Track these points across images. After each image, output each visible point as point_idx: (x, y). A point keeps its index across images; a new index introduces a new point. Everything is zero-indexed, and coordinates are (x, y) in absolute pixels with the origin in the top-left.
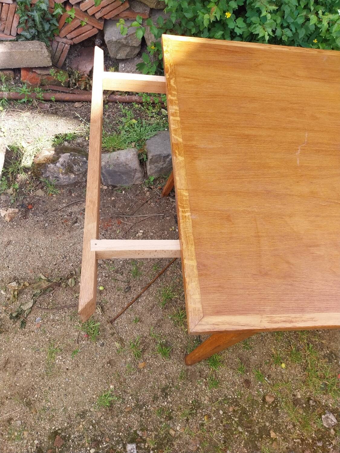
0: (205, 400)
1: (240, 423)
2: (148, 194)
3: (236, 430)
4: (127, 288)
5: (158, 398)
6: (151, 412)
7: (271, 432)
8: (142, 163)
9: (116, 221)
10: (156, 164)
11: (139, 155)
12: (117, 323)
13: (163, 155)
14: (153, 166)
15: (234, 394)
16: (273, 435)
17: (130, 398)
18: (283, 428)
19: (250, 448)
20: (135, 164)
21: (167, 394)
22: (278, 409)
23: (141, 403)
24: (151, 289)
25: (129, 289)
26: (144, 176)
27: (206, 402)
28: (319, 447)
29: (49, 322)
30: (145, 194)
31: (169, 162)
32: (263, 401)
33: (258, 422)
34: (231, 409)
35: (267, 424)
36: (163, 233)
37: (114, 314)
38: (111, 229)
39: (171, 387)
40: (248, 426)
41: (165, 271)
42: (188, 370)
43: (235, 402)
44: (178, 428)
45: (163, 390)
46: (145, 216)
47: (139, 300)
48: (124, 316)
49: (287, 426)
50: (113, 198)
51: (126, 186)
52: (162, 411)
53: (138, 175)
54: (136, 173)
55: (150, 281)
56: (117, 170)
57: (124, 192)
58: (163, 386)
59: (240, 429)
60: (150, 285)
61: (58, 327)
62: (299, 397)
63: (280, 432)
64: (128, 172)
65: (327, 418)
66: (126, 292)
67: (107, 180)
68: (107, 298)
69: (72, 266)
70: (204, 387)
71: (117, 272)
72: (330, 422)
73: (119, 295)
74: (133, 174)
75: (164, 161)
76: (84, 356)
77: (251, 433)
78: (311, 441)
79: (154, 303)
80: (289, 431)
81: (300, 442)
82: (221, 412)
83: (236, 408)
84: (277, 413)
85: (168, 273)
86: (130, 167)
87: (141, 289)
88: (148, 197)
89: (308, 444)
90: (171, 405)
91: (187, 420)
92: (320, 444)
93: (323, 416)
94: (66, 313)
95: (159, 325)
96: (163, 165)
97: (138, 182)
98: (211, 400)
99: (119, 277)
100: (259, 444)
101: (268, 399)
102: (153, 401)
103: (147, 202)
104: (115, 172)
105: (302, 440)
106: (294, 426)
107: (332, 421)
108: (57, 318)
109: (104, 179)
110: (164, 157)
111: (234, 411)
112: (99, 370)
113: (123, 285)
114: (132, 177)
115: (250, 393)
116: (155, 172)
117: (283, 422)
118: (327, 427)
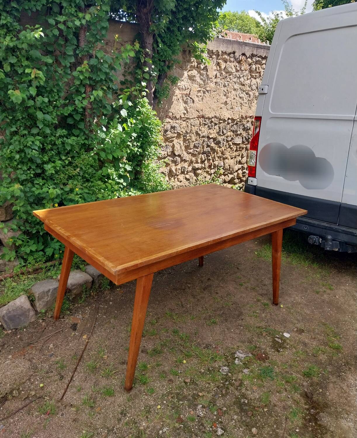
0: (151, 403)
1: (179, 400)
2: (44, 324)
3: (179, 404)
4: (61, 378)
5: (121, 419)
6: (121, 428)
8: (32, 302)
9: (29, 348)
10: (42, 300)
11: (29, 297)
12: (66, 399)
13: (46, 291)
14: (41, 302)
15: (167, 390)
16: (200, 394)
17: (102, 430)
18: (204, 388)
19: (192, 407)
20: (27, 305)
21: (125, 414)
22: (196, 383)
23: (111, 427)
24: (78, 370)
25: (62, 377)
26: (36, 314)
28: (228, 385)
30: (41, 325)
31: (51, 295)
32: (185, 383)
33: (189, 394)
34: (170, 398)
35: (195, 392)
36: (68, 339)
37: (60, 396)
38: (27, 353)
39: (125, 409)
40: (185, 398)
41: (82, 356)
42: (130, 395)
43: (170, 393)
44: (144, 424)
45: (122, 413)
46: (49, 336)
47: (74, 379)
48: (68, 393)
49: (205, 386)
50: (18, 337)
51: (26, 325)
52: (127, 424)
53: (32, 313)
54: (30, 312)
55: (75, 367)
56: (16, 314)
57: (25, 330)
58: (120, 412)
59: (181, 402)
60: (76, 368)
61: (20, 423)
62: (203, 371)
63: (204, 391)
64: (24, 313)
65: (223, 370)
66: (61, 380)
67: (9, 325)
68: (49, 389)
69: (10, 385)
70: (146, 397)
71: (47, 373)
72: (225, 371)
73: (57, 384)
74: (28, 314)
75: (48, 295)
76: (53, 428)
77: (189, 400)
78: (222, 385)
79: (85, 375)
80: (208, 388)
81: (217, 388)
82: (165, 402)
83: (172, 395)
84: (196, 384)
85: (85, 357)
86: (25, 308)
87: (72, 373)
88: (45, 326)
89: (222, 387)
90: (132, 417)
91: (147, 417)
92: (227, 383)
93: (220, 370)
94: (22, 413)
95: (96, 384)
96: (47, 299)
97: (33, 320)
98: (155, 401)
99: (51, 374)
100: (196, 403)
101: (186, 381)
102: (119, 422)
103: (45, 329)
104: (15, 316)
105: (218, 387)
106: (209, 384)
107: (226, 369)
108: (16, 419)
109: (7, 325)
110: (47, 292)
111: (172, 397)
112: (69, 429)
113: (57, 378)
114: (28, 316)
115: (175, 385)
116: (43, 307)
117: (202, 386)
118: (225, 374)
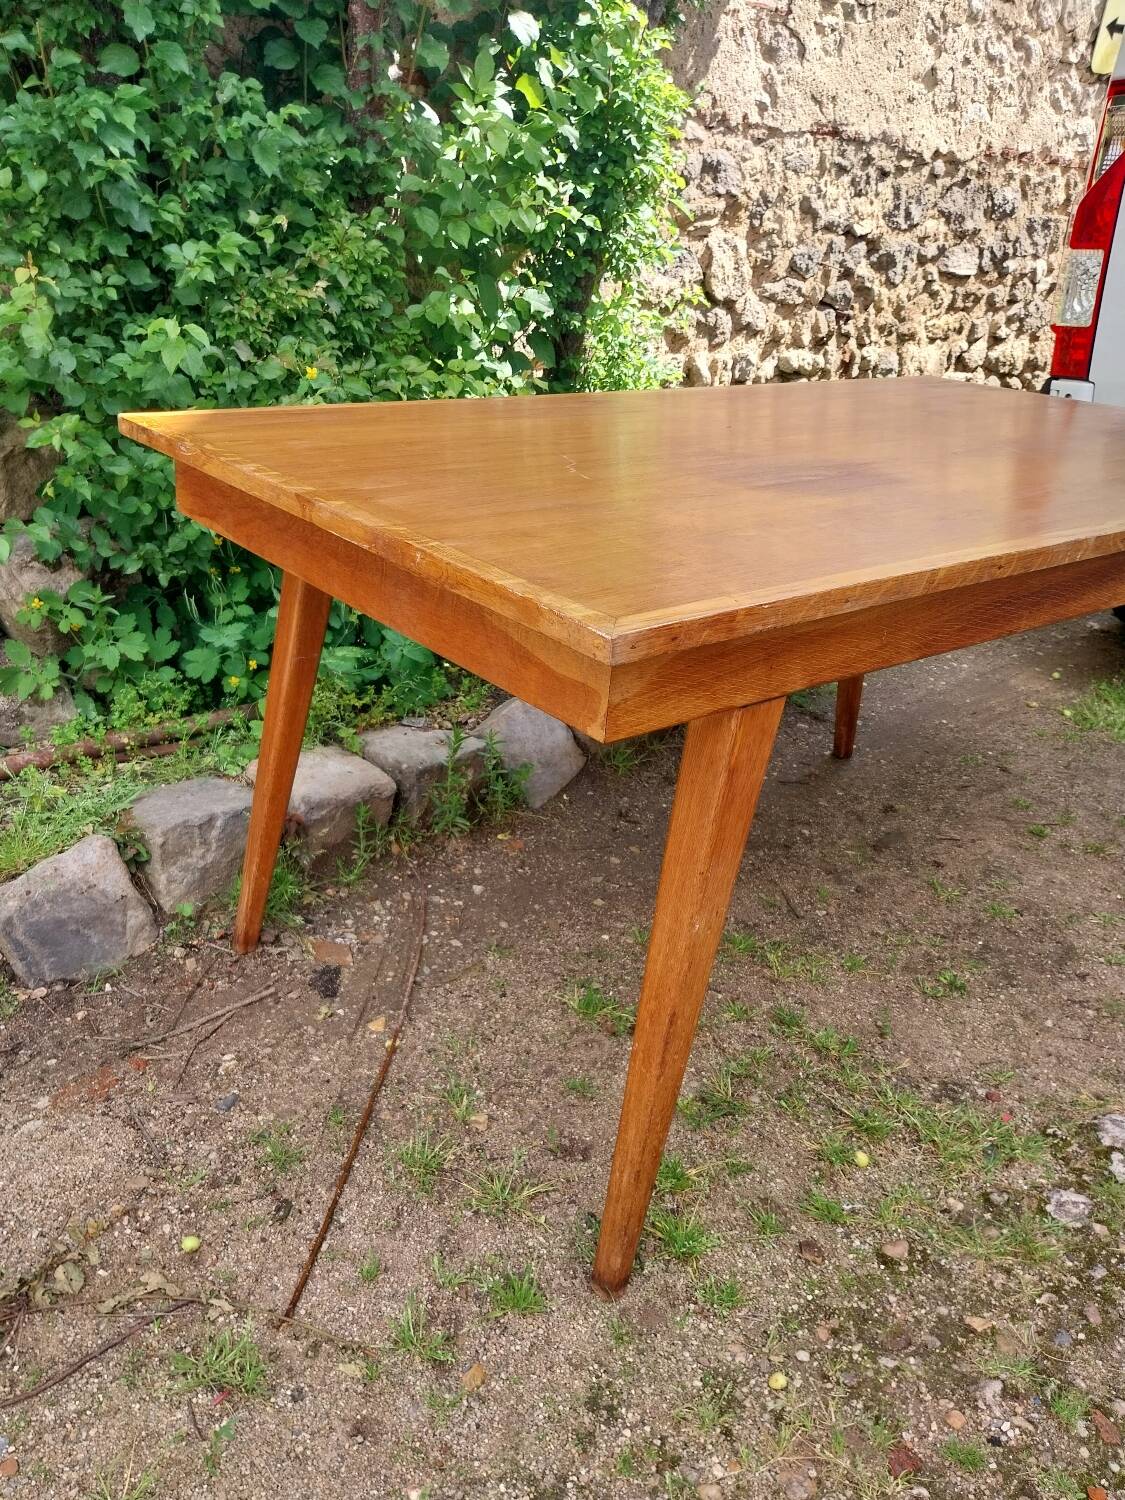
0: (734, 1356)
1: (875, 1349)
2: (191, 964)
3: (878, 1372)
4: (278, 1210)
5: (591, 1434)
6: (599, 1485)
7: (968, 1320)
8: (137, 867)
9: (125, 1065)
10: (183, 861)
11: (121, 847)
12: (309, 1315)
13: (197, 822)
14: (174, 870)
15: (799, 1295)
16: (977, 1323)
17: (502, 1487)
18: (987, 1295)
19: (953, 1390)
20: (115, 880)
21: (610, 1409)
22: (937, 1263)
23: (550, 1479)
24: (359, 1175)
25: (284, 1210)
26: (156, 920)
27: (740, 1359)
28: (1103, 1281)
29: (47, 1437)
30: (181, 968)
31: (219, 840)
32: (884, 1263)
33: (918, 1321)
34: (823, 1334)
35: (943, 1311)
36: (301, 1035)
37: (282, 1300)
38: (122, 1091)
39: (609, 1385)
40: (902, 1340)
41: (369, 1114)
42: (624, 1312)
43: (817, 1311)
44: (718, 1472)
45: (593, 1404)
46: (218, 1017)
47: (343, 1220)
48: (316, 1285)
49: (991, 1283)
50: (80, 1015)
51: (113, 965)
52: (630, 1463)
53: (137, 916)
54: (130, 913)
55: (342, 1160)
56: (64, 916)
57: (108, 987)
58: (583, 1394)
59: (887, 1362)
60: (348, 1168)
61: (92, 1433)
62: (960, 1206)
63: (989, 1306)
64: (102, 916)
65: (1060, 1205)
66: (282, 1220)
67: (37, 964)
68: (227, 1263)
69: (42, 1235)
70: (703, 1326)
71: (215, 1184)
72: (1075, 1211)
73: (263, 1240)
74: (119, 918)
75: (205, 842)
76: (253, 1464)
77: (923, 1352)
78: (1074, 1280)
79: (395, 1204)
80: (1006, 1292)
81: (1055, 1298)
82: (803, 1356)
83: (834, 1323)
84: (942, 1272)
85: (385, 1115)
86: (103, 893)
87: (329, 1190)
88: (195, 974)
89: (1075, 1291)
90: (647, 1429)
91: (727, 1432)
92: (1100, 1273)
93: (1049, 1208)
94: (98, 1375)
95: (449, 1248)
96: (203, 857)
97: (142, 947)
98: (748, 1345)
99: (232, 1193)
100: (966, 1368)
101: (891, 1251)
102: (585, 1451)
103: (199, 985)
104: (60, 924)
105: (1056, 1290)
106: (1008, 1272)
107: (1075, 1203)
108: (72, 1407)
109: (28, 966)
110: (200, 827)
111: (834, 1333)
112: (336, 1474)
113: (263, 1208)
114: (120, 929)
115: (837, 1268)
116: (188, 893)
117: (975, 1281)
118: (1079, 1225)
